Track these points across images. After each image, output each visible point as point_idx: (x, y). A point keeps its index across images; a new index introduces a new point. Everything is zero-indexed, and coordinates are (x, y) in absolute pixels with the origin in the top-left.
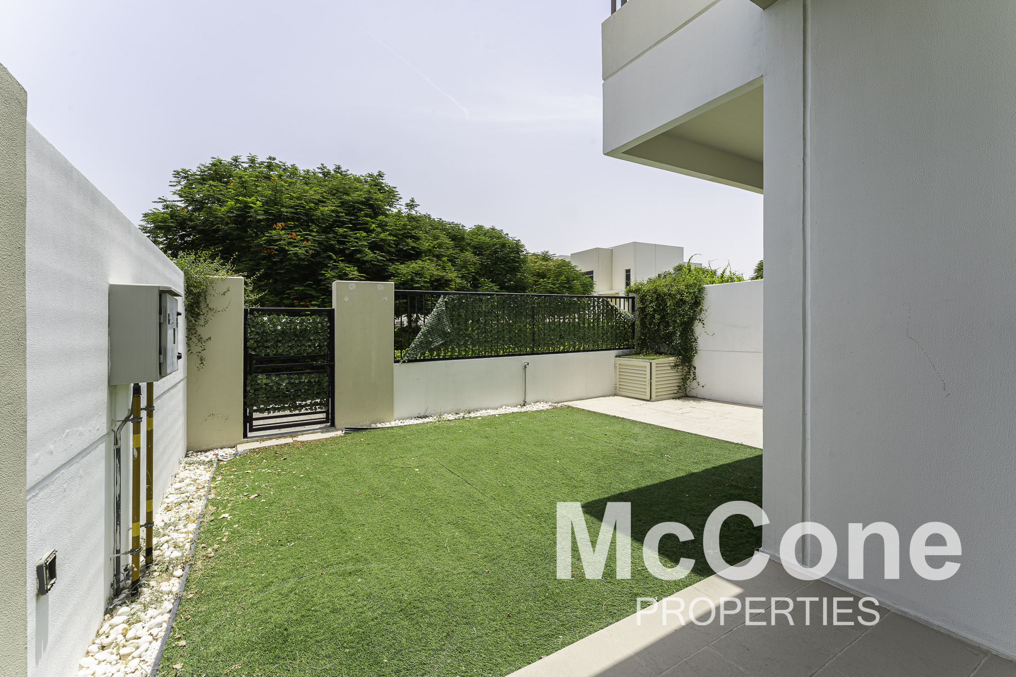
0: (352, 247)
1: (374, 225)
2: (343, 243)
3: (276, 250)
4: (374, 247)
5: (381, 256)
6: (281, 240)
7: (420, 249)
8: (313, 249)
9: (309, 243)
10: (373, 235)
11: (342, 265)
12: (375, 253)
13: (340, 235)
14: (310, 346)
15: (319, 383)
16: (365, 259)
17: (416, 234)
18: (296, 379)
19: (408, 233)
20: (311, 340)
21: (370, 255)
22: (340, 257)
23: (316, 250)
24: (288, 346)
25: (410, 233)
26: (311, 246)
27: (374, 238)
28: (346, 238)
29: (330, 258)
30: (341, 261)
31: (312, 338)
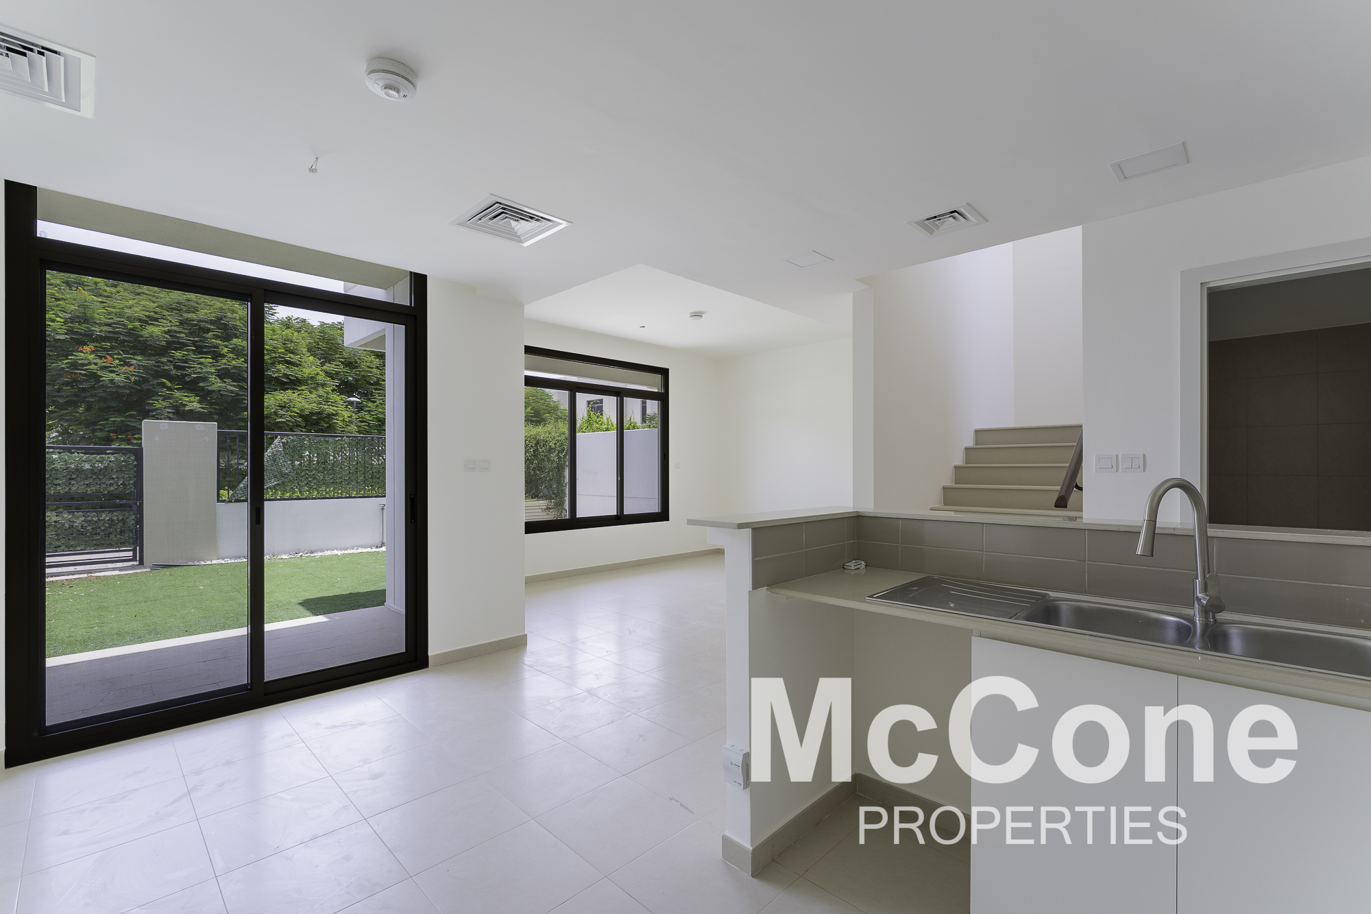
0: (195, 373)
1: (226, 350)
2: (183, 368)
3: (85, 375)
4: (223, 374)
5: (231, 385)
6: (89, 364)
7: (295, 377)
8: (136, 376)
9: (131, 369)
10: (224, 361)
11: (177, 394)
12: (225, 382)
13: (178, 359)
14: (111, 485)
15: (124, 521)
16: (210, 388)
17: (292, 359)
18: (94, 516)
19: (280, 357)
20: (113, 479)
21: (216, 384)
22: (177, 385)
23: (142, 377)
24: (84, 484)
25: (283, 358)
26: (134, 372)
27: (225, 364)
28: (187, 363)
29: (163, 385)
30: (177, 389)
31: (114, 476)
